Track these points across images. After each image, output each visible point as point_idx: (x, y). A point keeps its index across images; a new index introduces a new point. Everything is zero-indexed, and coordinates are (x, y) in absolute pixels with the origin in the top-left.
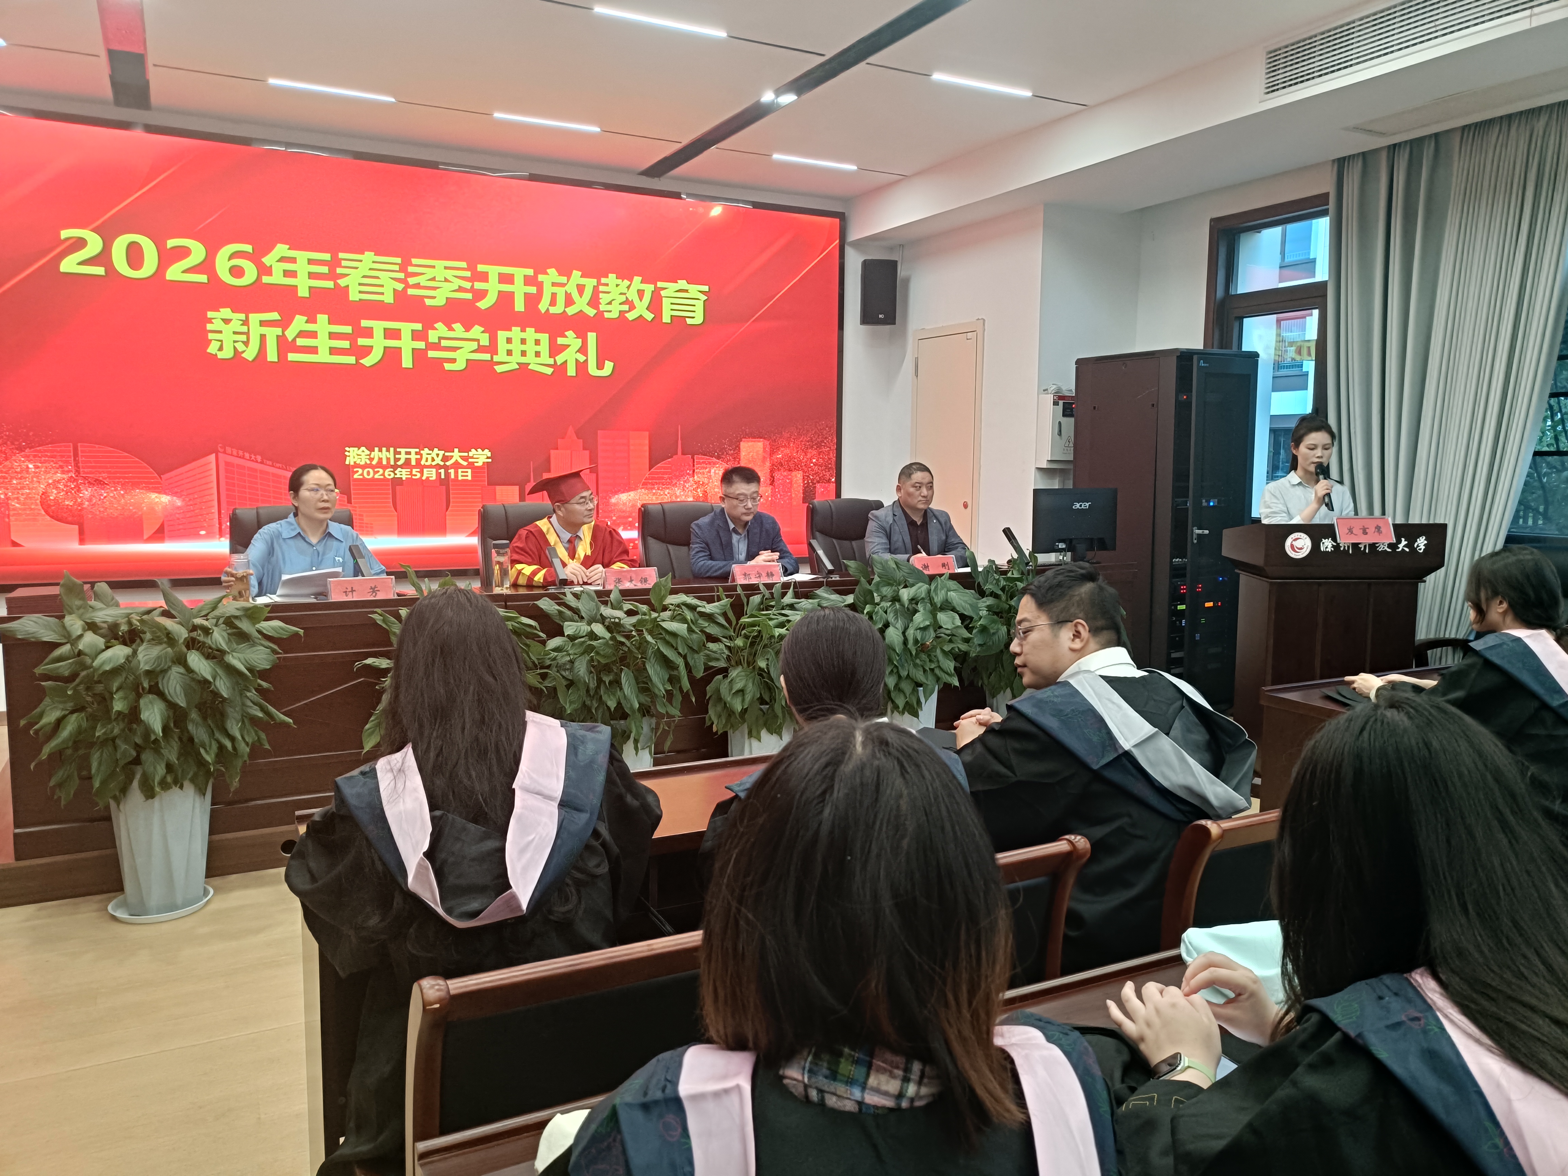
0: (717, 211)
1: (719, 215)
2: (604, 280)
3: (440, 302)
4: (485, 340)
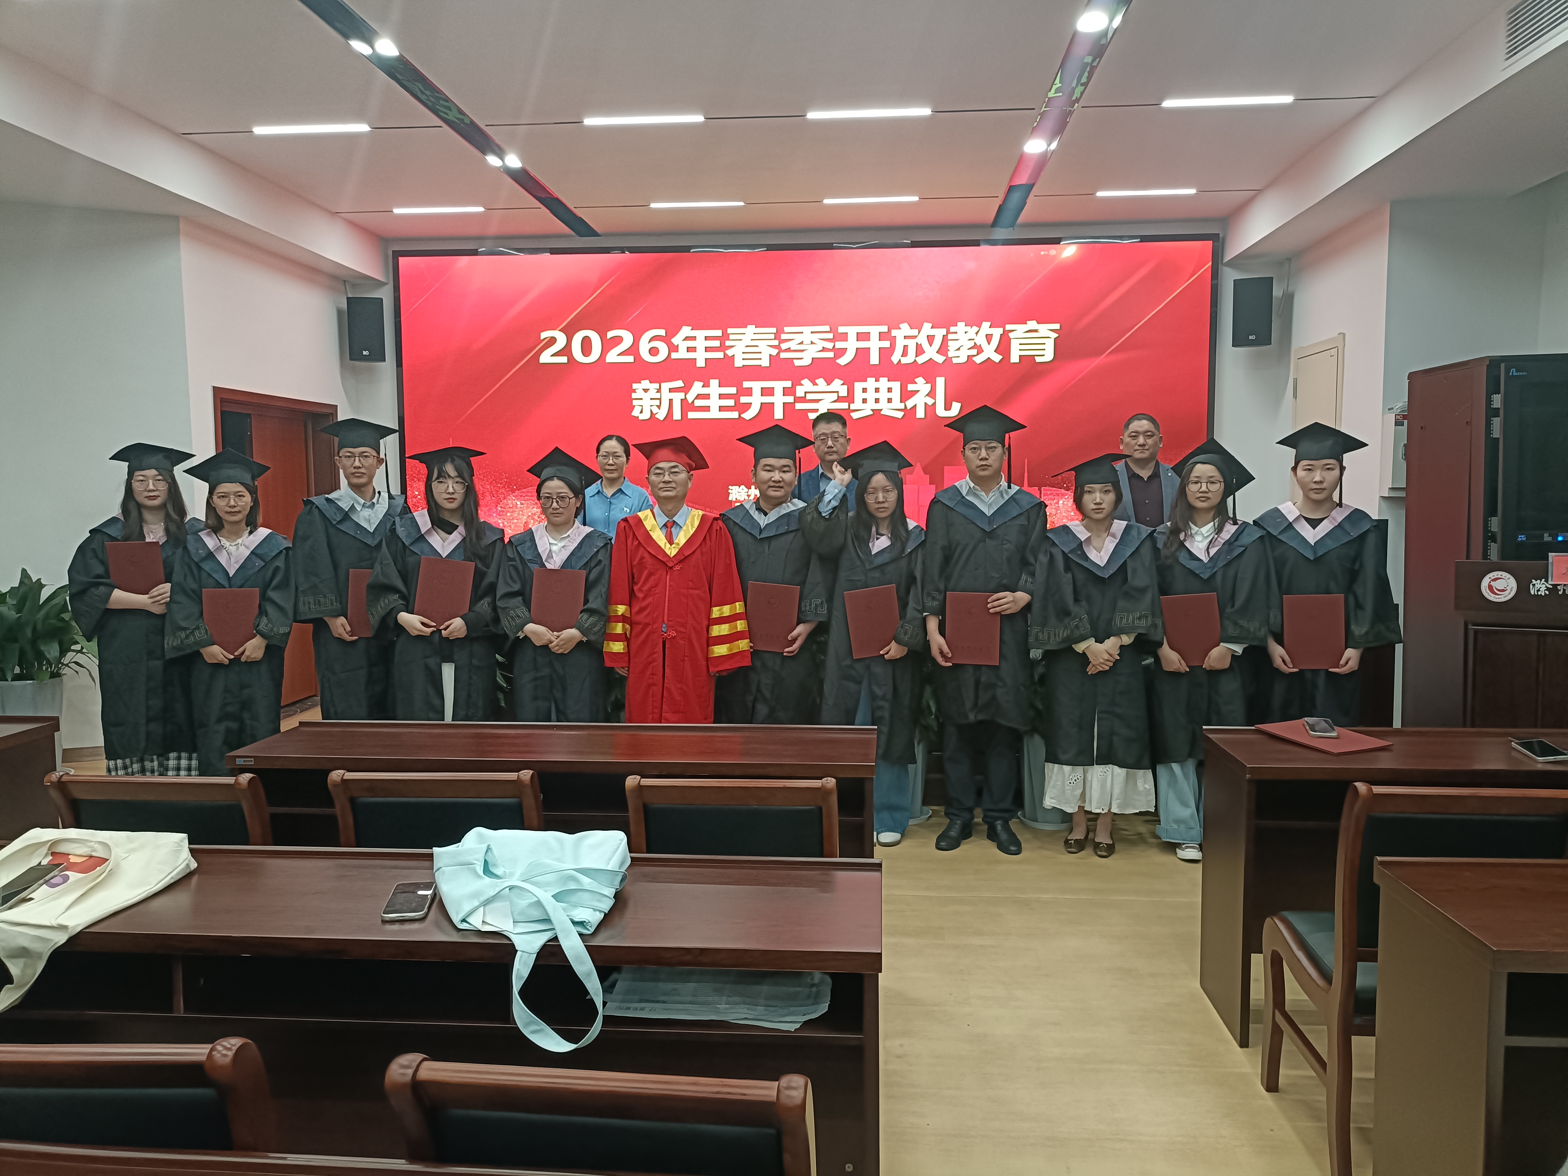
0: (1069, 251)
1: (1073, 255)
2: (952, 329)
3: (807, 362)
4: (843, 391)
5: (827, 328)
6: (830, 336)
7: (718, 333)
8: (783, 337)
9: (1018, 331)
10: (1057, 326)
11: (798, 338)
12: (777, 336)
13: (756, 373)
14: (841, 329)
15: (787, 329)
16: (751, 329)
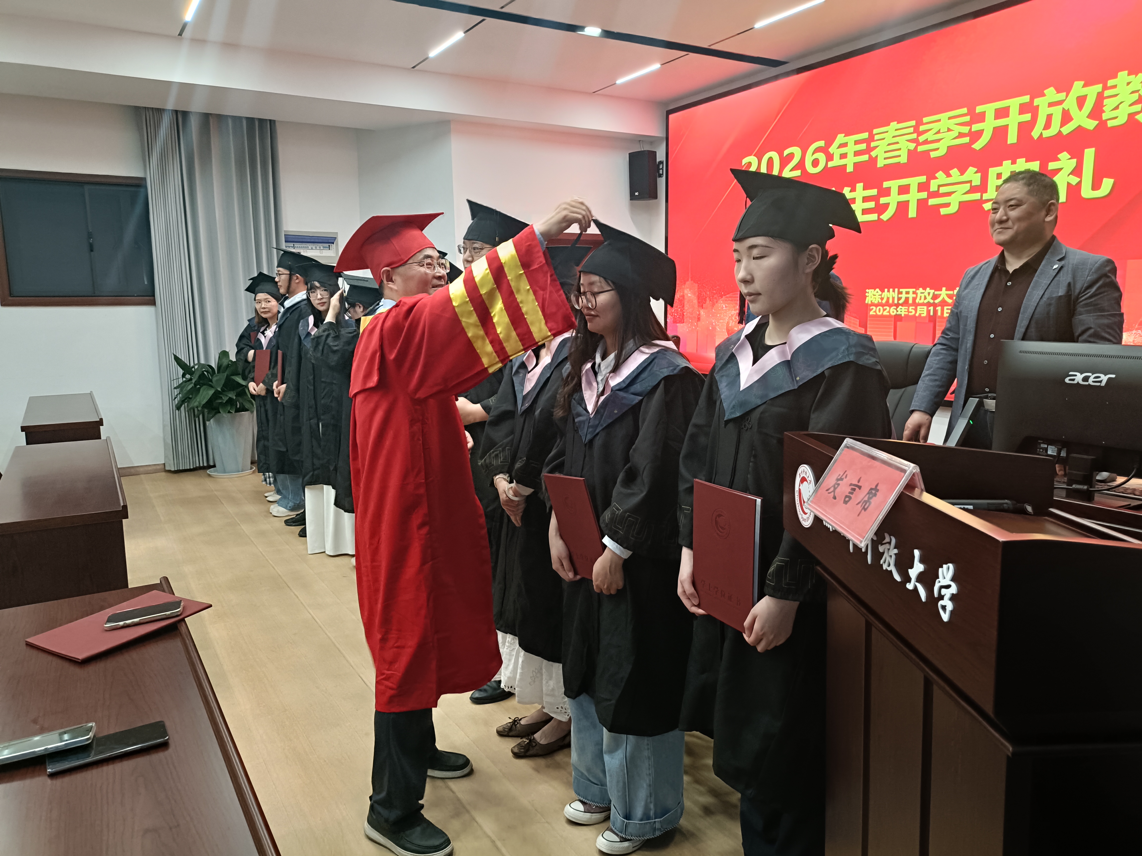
2: (1110, 83)
3: (942, 152)
4: (977, 180)
5: (964, 110)
6: (967, 119)
7: (865, 135)
8: (922, 128)
11: (936, 127)
12: (916, 130)
13: (895, 171)
14: (979, 109)
15: (925, 120)
16: (894, 125)
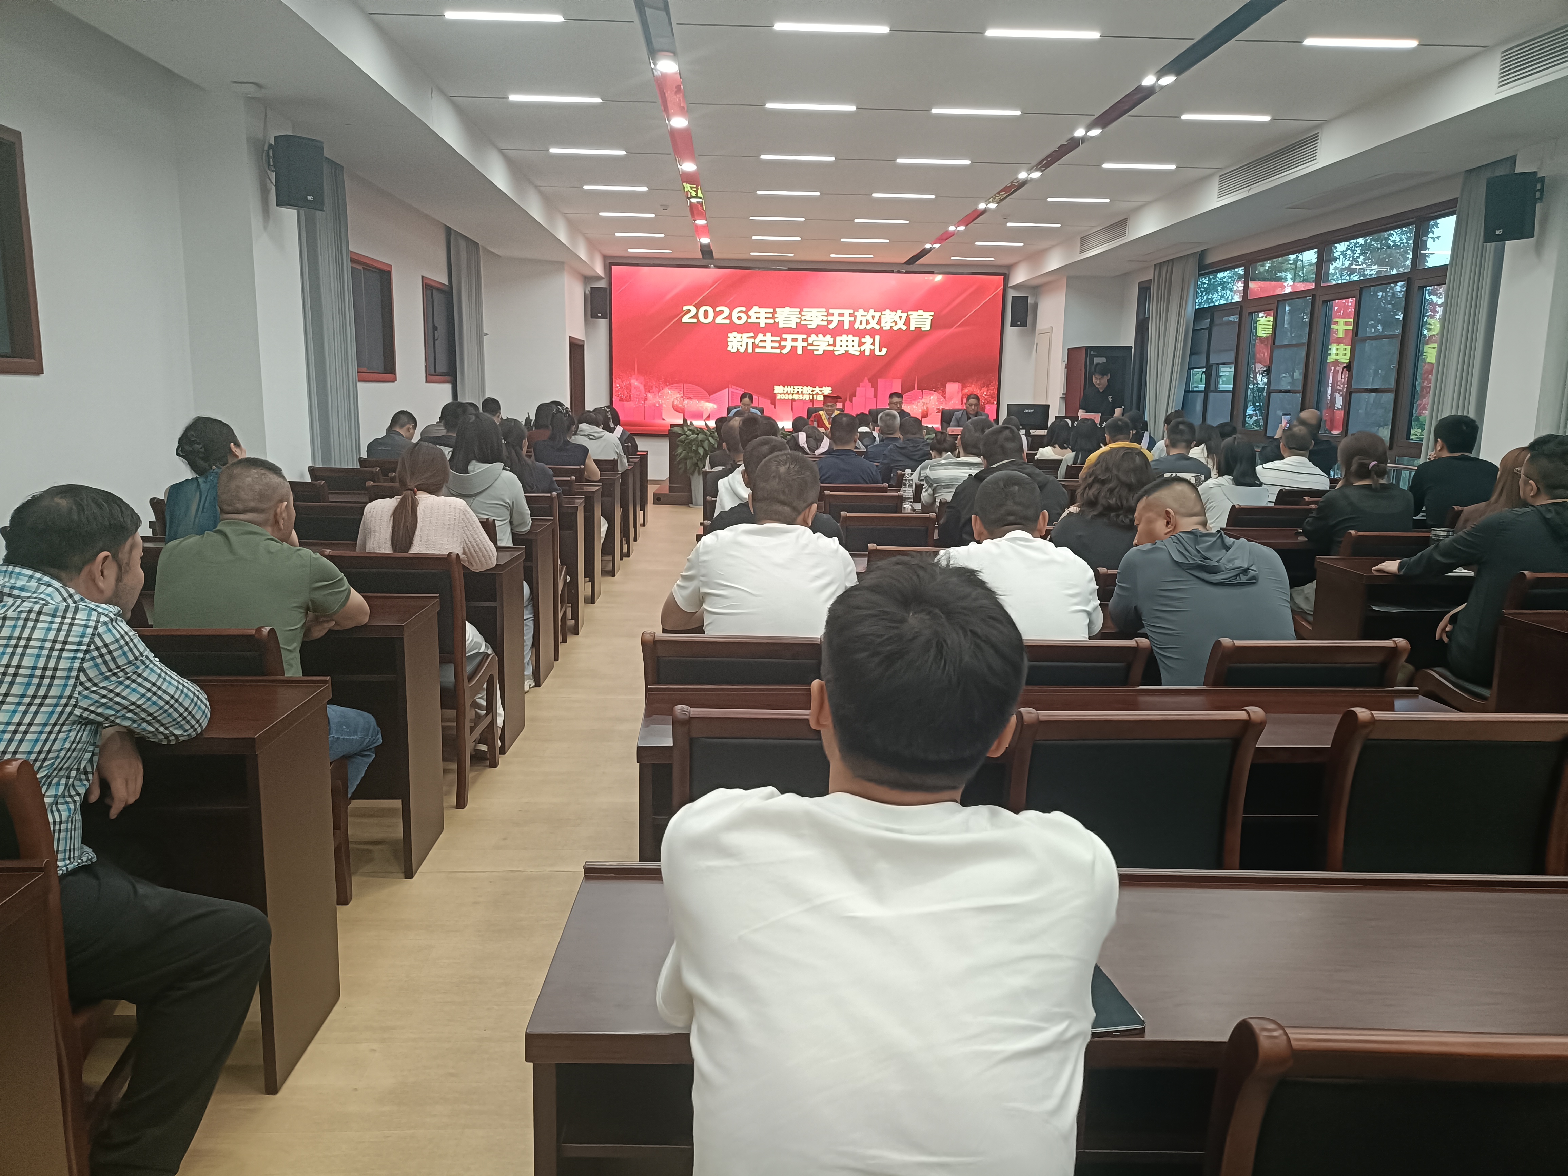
0: (939, 278)
1: (940, 280)
2: (883, 313)
3: (814, 326)
4: (831, 342)
5: (824, 310)
6: (826, 314)
7: (771, 310)
8: (803, 313)
9: (914, 315)
10: (932, 313)
11: (810, 314)
12: (800, 313)
13: (789, 331)
14: (831, 311)
15: (804, 310)
16: (787, 308)
